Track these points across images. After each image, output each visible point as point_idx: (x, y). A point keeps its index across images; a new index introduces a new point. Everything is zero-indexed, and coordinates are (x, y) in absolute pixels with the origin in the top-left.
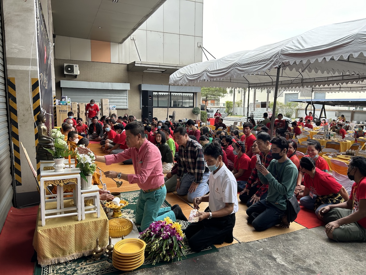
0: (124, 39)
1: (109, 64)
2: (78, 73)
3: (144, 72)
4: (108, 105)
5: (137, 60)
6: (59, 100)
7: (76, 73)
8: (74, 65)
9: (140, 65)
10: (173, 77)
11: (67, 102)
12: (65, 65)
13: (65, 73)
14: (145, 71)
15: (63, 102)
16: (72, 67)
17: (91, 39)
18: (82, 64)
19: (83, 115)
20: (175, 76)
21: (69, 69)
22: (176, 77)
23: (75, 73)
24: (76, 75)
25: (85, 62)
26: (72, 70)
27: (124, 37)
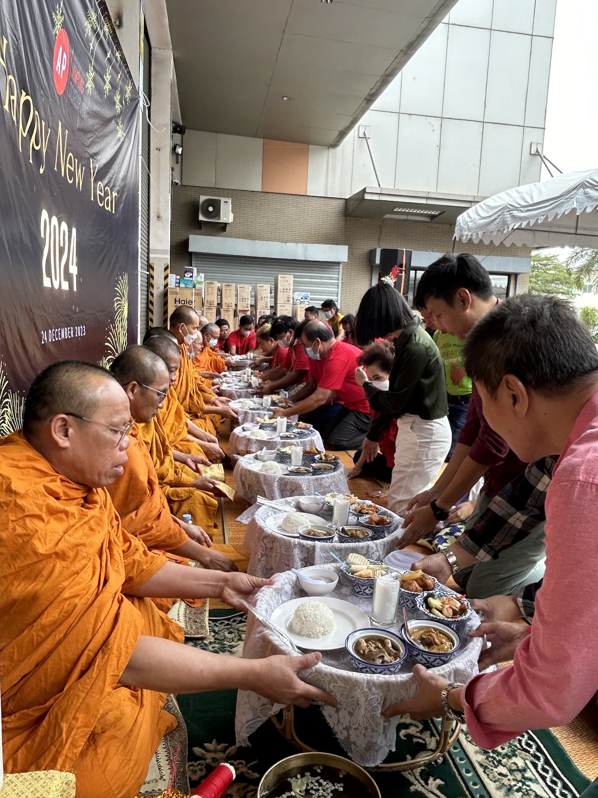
0: (343, 134)
1: (302, 198)
2: (228, 220)
3: (383, 220)
4: (291, 291)
5: (372, 185)
6: (178, 277)
7: (225, 219)
8: (223, 200)
9: (376, 198)
10: (469, 219)
11: (195, 282)
12: (203, 198)
13: (201, 218)
14: (387, 216)
15: (186, 282)
16: (216, 204)
17: (265, 137)
18: (239, 196)
19: (229, 313)
20: (473, 215)
21: (211, 209)
22: (477, 217)
23: (223, 219)
24: (226, 224)
25: (247, 193)
26: (217, 213)
27: (341, 127)
